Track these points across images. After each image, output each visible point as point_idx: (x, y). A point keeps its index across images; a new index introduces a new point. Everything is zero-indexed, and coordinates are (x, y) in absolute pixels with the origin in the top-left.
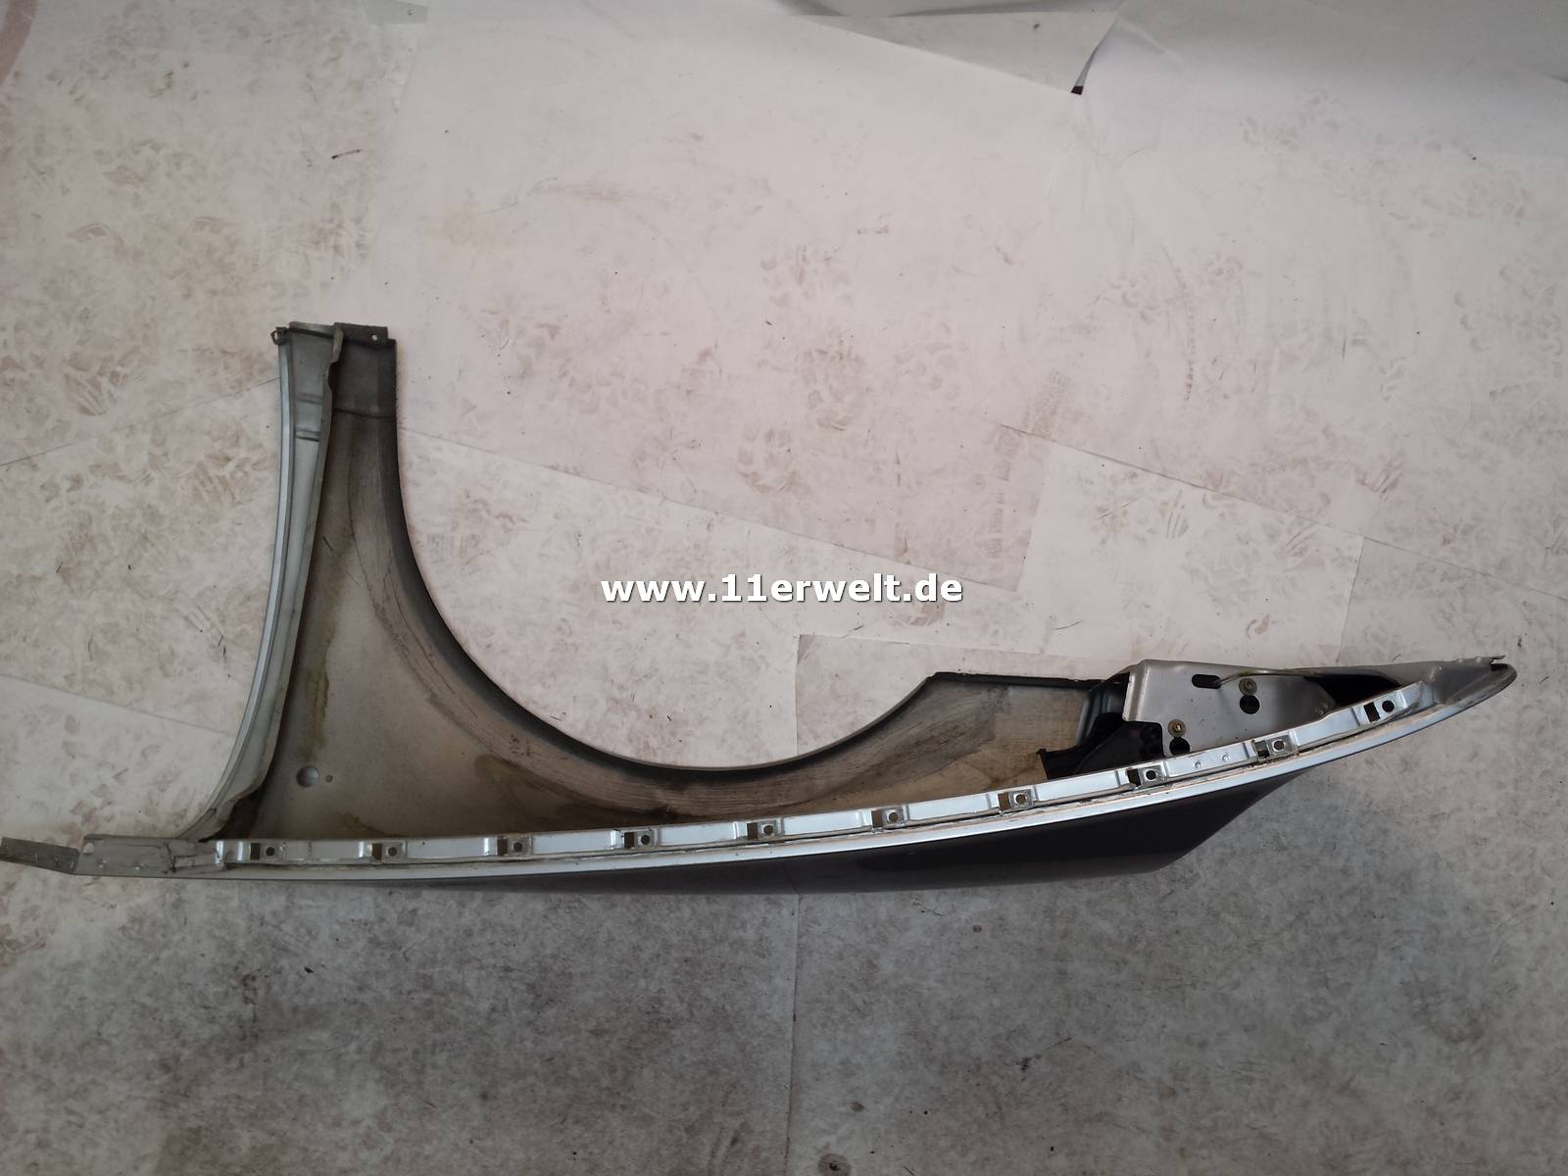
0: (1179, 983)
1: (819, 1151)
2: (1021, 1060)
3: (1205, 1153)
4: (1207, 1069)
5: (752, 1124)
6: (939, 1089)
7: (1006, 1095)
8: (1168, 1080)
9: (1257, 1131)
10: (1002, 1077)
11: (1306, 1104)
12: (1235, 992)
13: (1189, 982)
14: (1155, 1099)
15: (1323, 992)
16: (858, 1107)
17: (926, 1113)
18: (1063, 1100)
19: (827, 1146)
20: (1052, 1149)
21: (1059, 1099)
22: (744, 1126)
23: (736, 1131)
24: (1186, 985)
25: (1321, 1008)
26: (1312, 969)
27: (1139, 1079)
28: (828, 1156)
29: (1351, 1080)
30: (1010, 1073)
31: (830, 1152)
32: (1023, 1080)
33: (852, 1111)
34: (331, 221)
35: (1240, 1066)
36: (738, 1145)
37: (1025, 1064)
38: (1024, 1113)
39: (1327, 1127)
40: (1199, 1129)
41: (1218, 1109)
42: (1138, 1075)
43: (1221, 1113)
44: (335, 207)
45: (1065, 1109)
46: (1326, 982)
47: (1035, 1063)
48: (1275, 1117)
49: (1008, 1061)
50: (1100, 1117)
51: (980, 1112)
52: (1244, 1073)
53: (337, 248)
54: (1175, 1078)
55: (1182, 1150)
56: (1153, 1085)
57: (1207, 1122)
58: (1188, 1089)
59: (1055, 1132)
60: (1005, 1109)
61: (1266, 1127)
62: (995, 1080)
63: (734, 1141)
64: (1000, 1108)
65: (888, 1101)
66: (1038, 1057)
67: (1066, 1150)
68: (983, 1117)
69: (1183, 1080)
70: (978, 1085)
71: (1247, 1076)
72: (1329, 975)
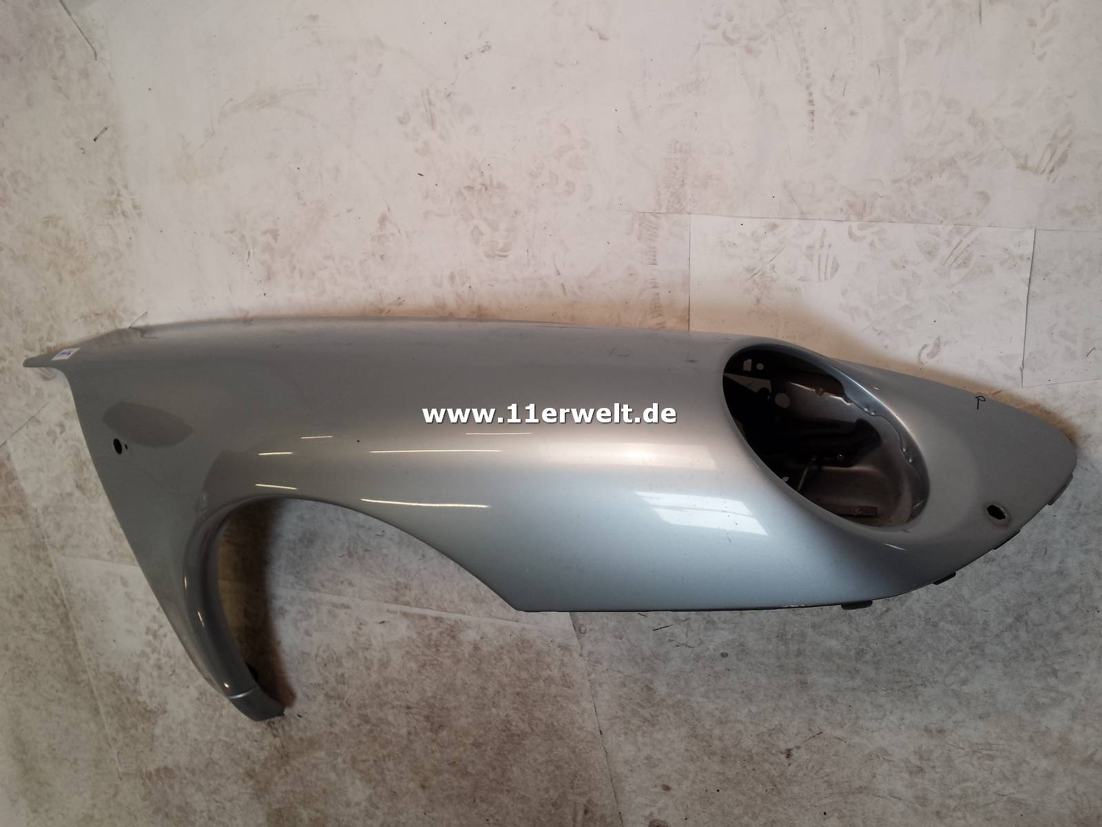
0: (910, 684)
1: (646, 818)
2: (784, 750)
3: (959, 814)
4: (949, 750)
5: (594, 800)
6: (724, 774)
7: (779, 776)
8: (915, 760)
9: (1005, 798)
10: (772, 764)
11: (1050, 775)
12: (964, 687)
13: (919, 683)
14: (906, 776)
15: (1052, 681)
16: (667, 788)
17: (718, 791)
18: (826, 778)
19: (652, 814)
20: (825, 814)
21: (822, 778)
22: (589, 801)
23: (585, 805)
24: (917, 685)
25: (1053, 694)
26: (1038, 663)
27: (889, 761)
28: (654, 821)
29: (1094, 754)
30: (778, 760)
31: (654, 818)
32: (789, 765)
33: (662, 791)
34: (113, 193)
35: (981, 747)
36: (589, 815)
37: (788, 754)
38: (796, 789)
39: (1075, 793)
40: (951, 797)
41: (964, 780)
42: (888, 758)
43: (969, 784)
44: (110, 180)
45: (830, 784)
46: (1055, 673)
47: (797, 752)
48: (1021, 786)
49: (774, 752)
50: (860, 790)
51: (760, 789)
52: (985, 752)
53: (124, 213)
54: (921, 758)
55: (938, 813)
56: (902, 765)
57: (957, 791)
58: (933, 767)
59: (824, 801)
60: (779, 787)
61: (1014, 793)
62: (767, 766)
63: (586, 812)
64: (775, 786)
65: (686, 784)
66: (798, 748)
67: (837, 814)
68: (764, 792)
69: (929, 759)
70: (754, 770)
71: (988, 755)
72: (1056, 667)
